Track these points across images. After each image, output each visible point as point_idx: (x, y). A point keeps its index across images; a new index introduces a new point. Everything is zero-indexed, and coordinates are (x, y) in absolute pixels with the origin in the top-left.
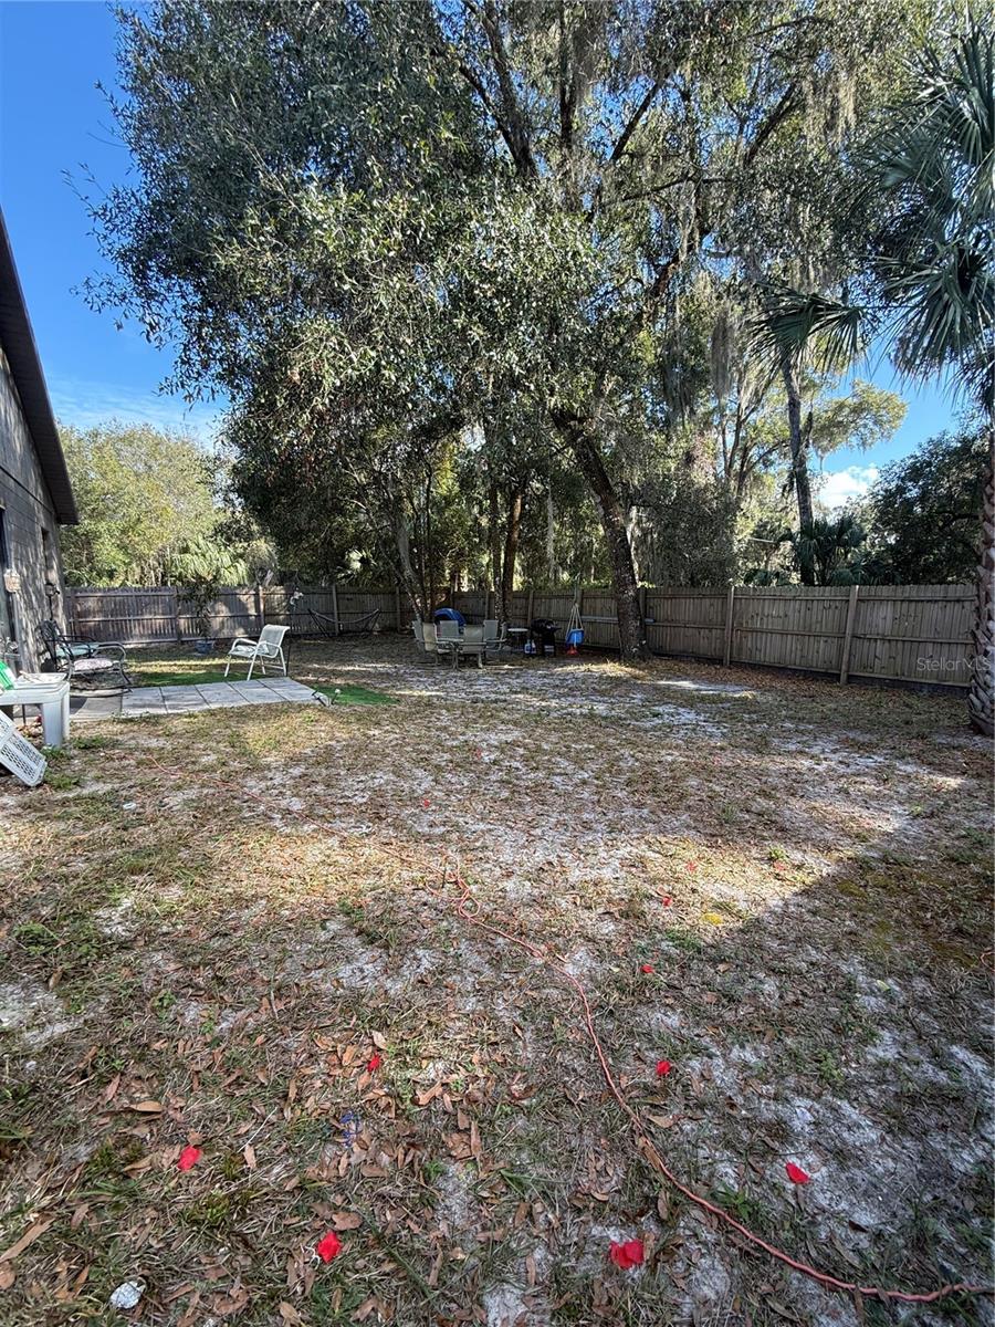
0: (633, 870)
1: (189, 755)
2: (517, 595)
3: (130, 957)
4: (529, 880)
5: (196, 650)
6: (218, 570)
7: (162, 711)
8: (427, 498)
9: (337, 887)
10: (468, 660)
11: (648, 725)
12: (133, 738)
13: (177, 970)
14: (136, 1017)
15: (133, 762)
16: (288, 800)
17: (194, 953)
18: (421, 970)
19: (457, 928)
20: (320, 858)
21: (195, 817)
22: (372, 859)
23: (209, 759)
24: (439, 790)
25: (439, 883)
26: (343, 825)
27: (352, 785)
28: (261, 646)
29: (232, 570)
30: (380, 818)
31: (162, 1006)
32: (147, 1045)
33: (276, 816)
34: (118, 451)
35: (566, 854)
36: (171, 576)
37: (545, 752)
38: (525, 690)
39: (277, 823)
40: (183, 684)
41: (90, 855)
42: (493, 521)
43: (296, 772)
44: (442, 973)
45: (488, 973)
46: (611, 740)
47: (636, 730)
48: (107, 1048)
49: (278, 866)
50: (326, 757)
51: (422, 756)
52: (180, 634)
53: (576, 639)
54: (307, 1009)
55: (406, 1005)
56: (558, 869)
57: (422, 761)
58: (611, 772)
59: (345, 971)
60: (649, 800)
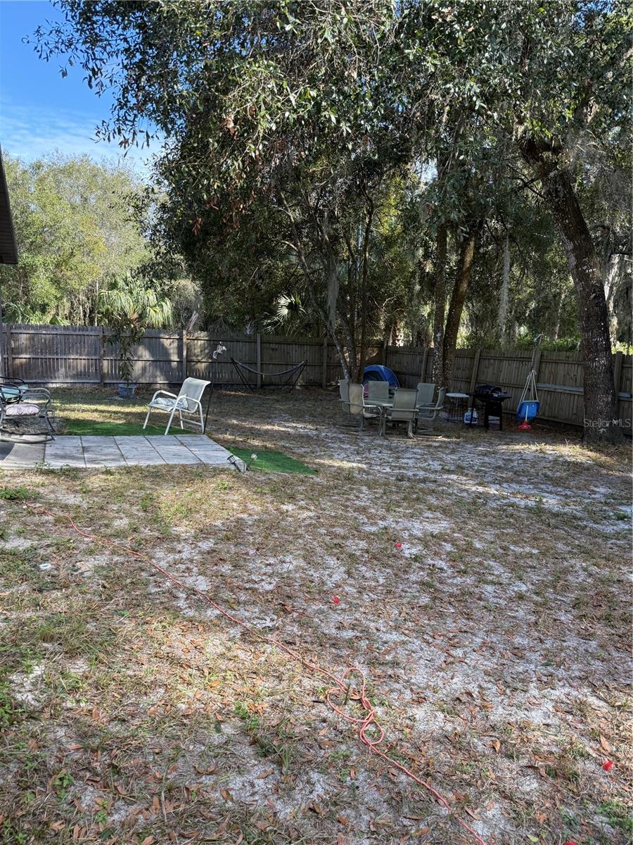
0: (570, 717)
1: (103, 517)
2: (461, 354)
3: (35, 727)
4: (443, 711)
5: (118, 394)
6: (144, 308)
7: (81, 465)
8: (366, 239)
9: (235, 686)
10: (397, 427)
11: (609, 529)
12: (53, 492)
13: (78, 750)
14: (39, 791)
15: (50, 518)
16: (194, 578)
17: (94, 735)
18: (314, 796)
19: (357, 755)
20: (221, 650)
21: (105, 587)
22: (274, 659)
23: (121, 523)
24: (351, 585)
25: (342, 697)
26: (247, 614)
27: (260, 568)
28: (181, 400)
29: (158, 309)
30: (285, 611)
31: (62, 785)
32: (47, 824)
33: (181, 595)
34: (58, 182)
35: (489, 685)
36: (98, 313)
37: (477, 552)
38: (460, 470)
39: (182, 603)
40: (102, 434)
41: (9, 614)
42: (439, 266)
43: (206, 545)
44: (335, 804)
45: (386, 815)
46: (560, 545)
47: (594, 534)
48: (13, 819)
49: (178, 653)
50: (235, 532)
51: (335, 541)
52: (103, 376)
53: (529, 412)
54: (195, 817)
55: (294, 834)
56: (478, 702)
57: (336, 548)
58: (555, 587)
59: (236, 782)
60: (600, 630)
